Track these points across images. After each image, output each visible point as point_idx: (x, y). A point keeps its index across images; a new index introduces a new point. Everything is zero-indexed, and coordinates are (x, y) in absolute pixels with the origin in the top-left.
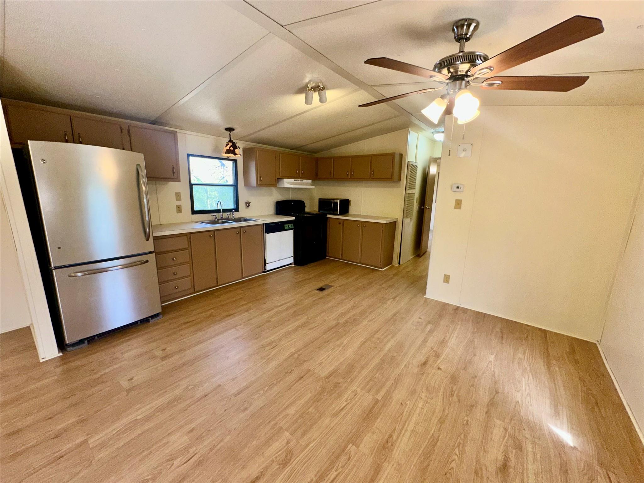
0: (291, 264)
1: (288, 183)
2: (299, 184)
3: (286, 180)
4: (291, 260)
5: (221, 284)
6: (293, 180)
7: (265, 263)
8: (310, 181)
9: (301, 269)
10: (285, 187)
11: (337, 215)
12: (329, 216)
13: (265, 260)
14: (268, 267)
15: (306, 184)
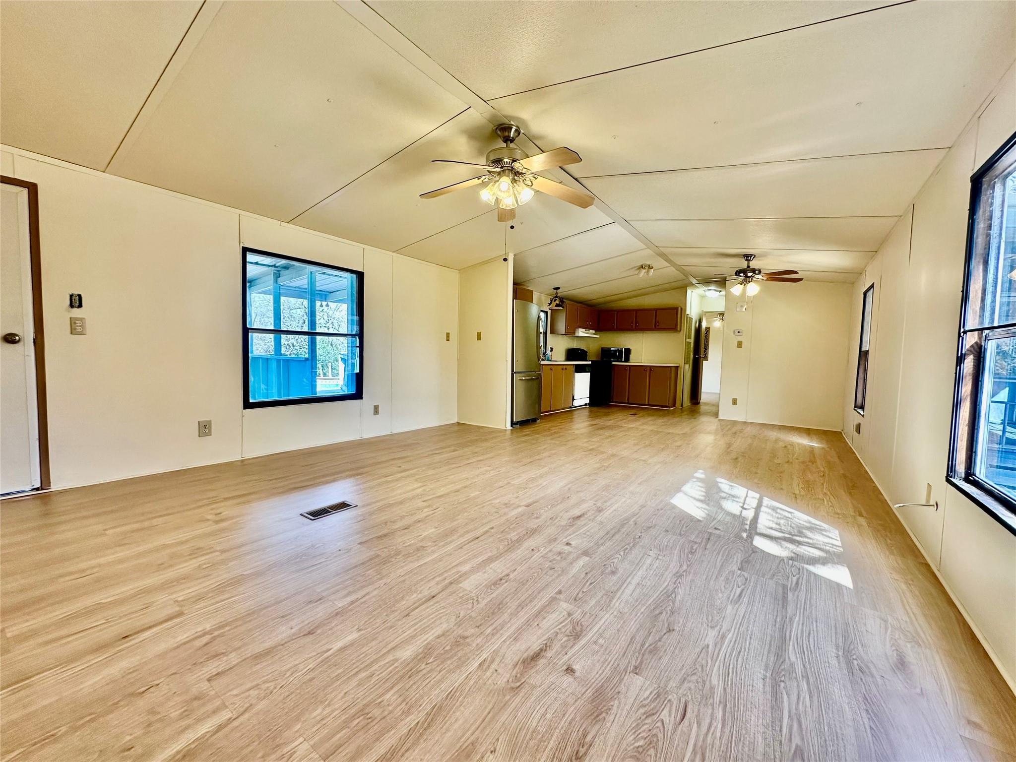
0: (586, 404)
1: (581, 332)
2: (588, 333)
3: (581, 330)
4: (587, 401)
5: (554, 409)
6: (584, 330)
7: (573, 399)
8: (594, 332)
9: (595, 409)
10: (580, 335)
11: (622, 362)
12: (614, 363)
13: (573, 397)
14: (576, 403)
15: (591, 334)
